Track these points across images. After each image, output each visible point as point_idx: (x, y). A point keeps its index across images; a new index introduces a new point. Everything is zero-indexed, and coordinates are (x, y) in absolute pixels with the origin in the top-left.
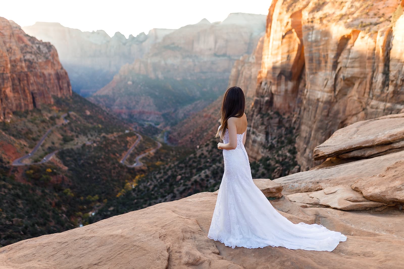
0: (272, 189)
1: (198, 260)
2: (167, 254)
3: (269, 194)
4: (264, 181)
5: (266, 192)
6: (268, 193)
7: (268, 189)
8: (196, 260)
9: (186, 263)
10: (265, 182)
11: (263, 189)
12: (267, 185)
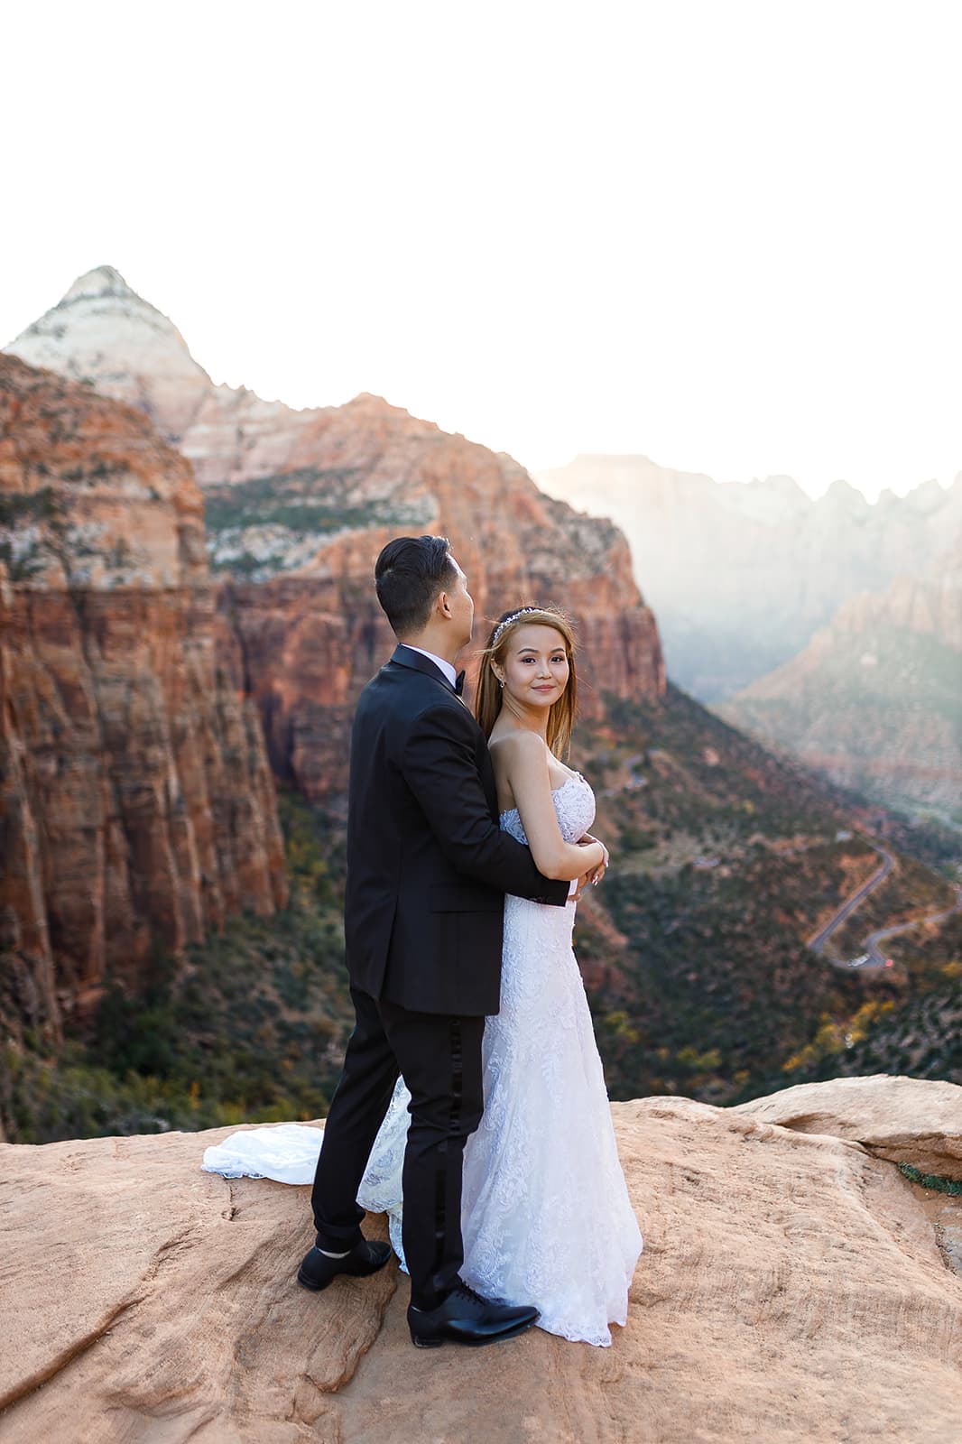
0: (957, 1139)
1: (178, 1388)
2: (91, 1325)
3: (943, 1160)
4: (946, 1095)
5: (926, 1151)
6: (939, 1155)
7: (940, 1137)
8: (169, 1390)
9: (119, 1390)
10: (948, 1099)
11: (913, 1131)
12: (944, 1116)
